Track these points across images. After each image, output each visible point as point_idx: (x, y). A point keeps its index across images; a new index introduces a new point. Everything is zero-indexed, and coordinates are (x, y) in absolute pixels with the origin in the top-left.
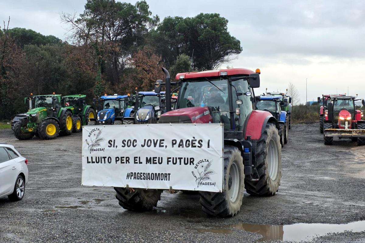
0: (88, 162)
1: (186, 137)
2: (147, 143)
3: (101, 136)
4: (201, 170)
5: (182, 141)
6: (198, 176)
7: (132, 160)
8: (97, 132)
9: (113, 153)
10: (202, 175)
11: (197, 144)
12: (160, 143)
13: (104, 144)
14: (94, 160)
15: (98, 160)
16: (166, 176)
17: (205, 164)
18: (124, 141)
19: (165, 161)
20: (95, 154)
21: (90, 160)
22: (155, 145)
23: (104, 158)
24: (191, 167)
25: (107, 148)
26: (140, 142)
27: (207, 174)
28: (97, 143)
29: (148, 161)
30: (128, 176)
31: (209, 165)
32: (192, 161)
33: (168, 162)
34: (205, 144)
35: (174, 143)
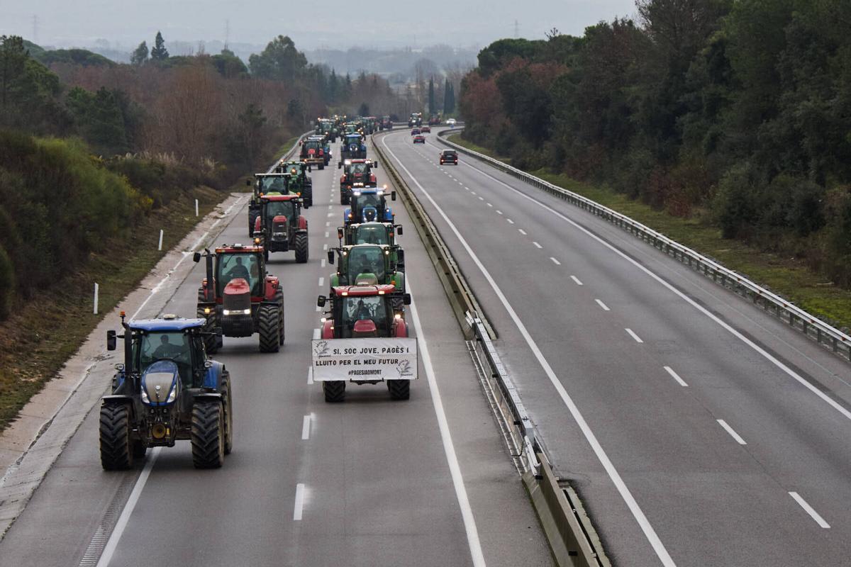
0: (317, 365)
1: (392, 346)
2: (365, 351)
3: (328, 346)
4: (403, 367)
5: (389, 349)
6: (400, 370)
7: (352, 362)
8: (323, 344)
9: (337, 358)
10: (403, 370)
11: (400, 350)
12: (374, 351)
13: (330, 352)
14: (322, 363)
15: (325, 363)
16: (378, 372)
17: (405, 363)
18: (346, 350)
19: (377, 362)
20: (322, 359)
21: (318, 363)
22: (370, 352)
23: (331, 362)
24: (396, 365)
25: (332, 355)
26: (359, 350)
27: (407, 369)
28: (324, 351)
29: (366, 362)
30: (350, 373)
31: (407, 364)
32: (396, 361)
33: (380, 362)
34: (405, 351)
35: (384, 350)
